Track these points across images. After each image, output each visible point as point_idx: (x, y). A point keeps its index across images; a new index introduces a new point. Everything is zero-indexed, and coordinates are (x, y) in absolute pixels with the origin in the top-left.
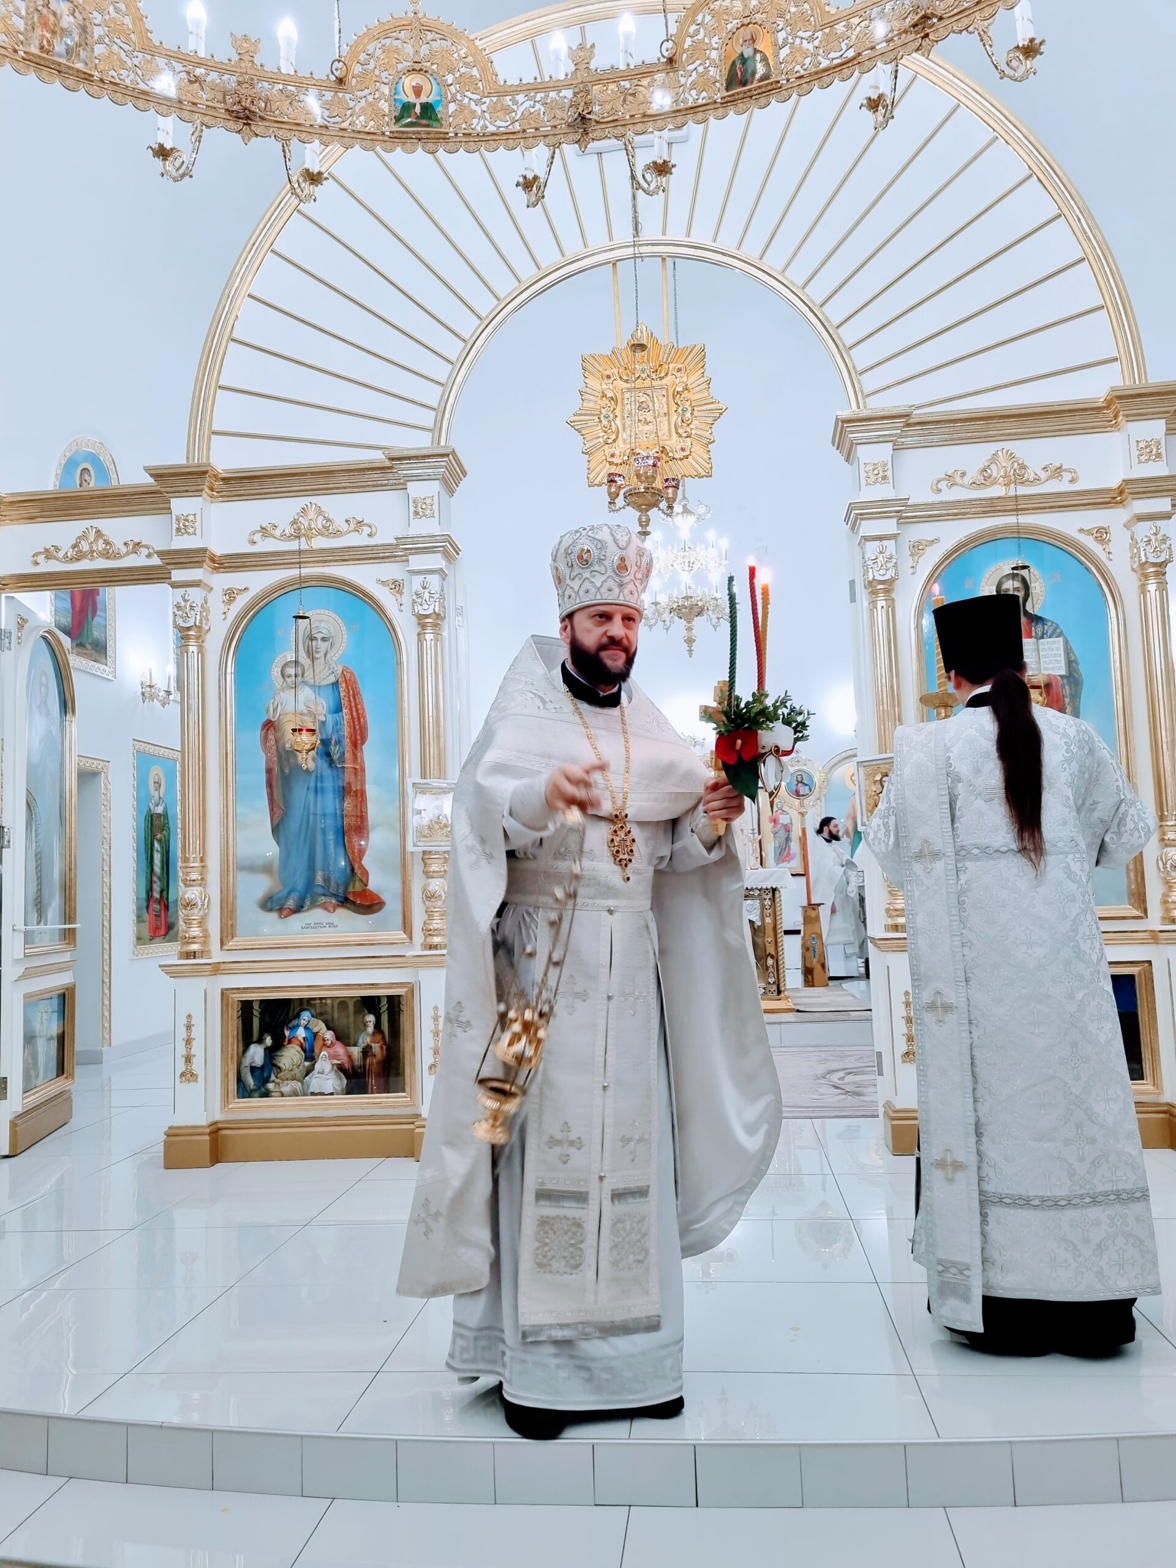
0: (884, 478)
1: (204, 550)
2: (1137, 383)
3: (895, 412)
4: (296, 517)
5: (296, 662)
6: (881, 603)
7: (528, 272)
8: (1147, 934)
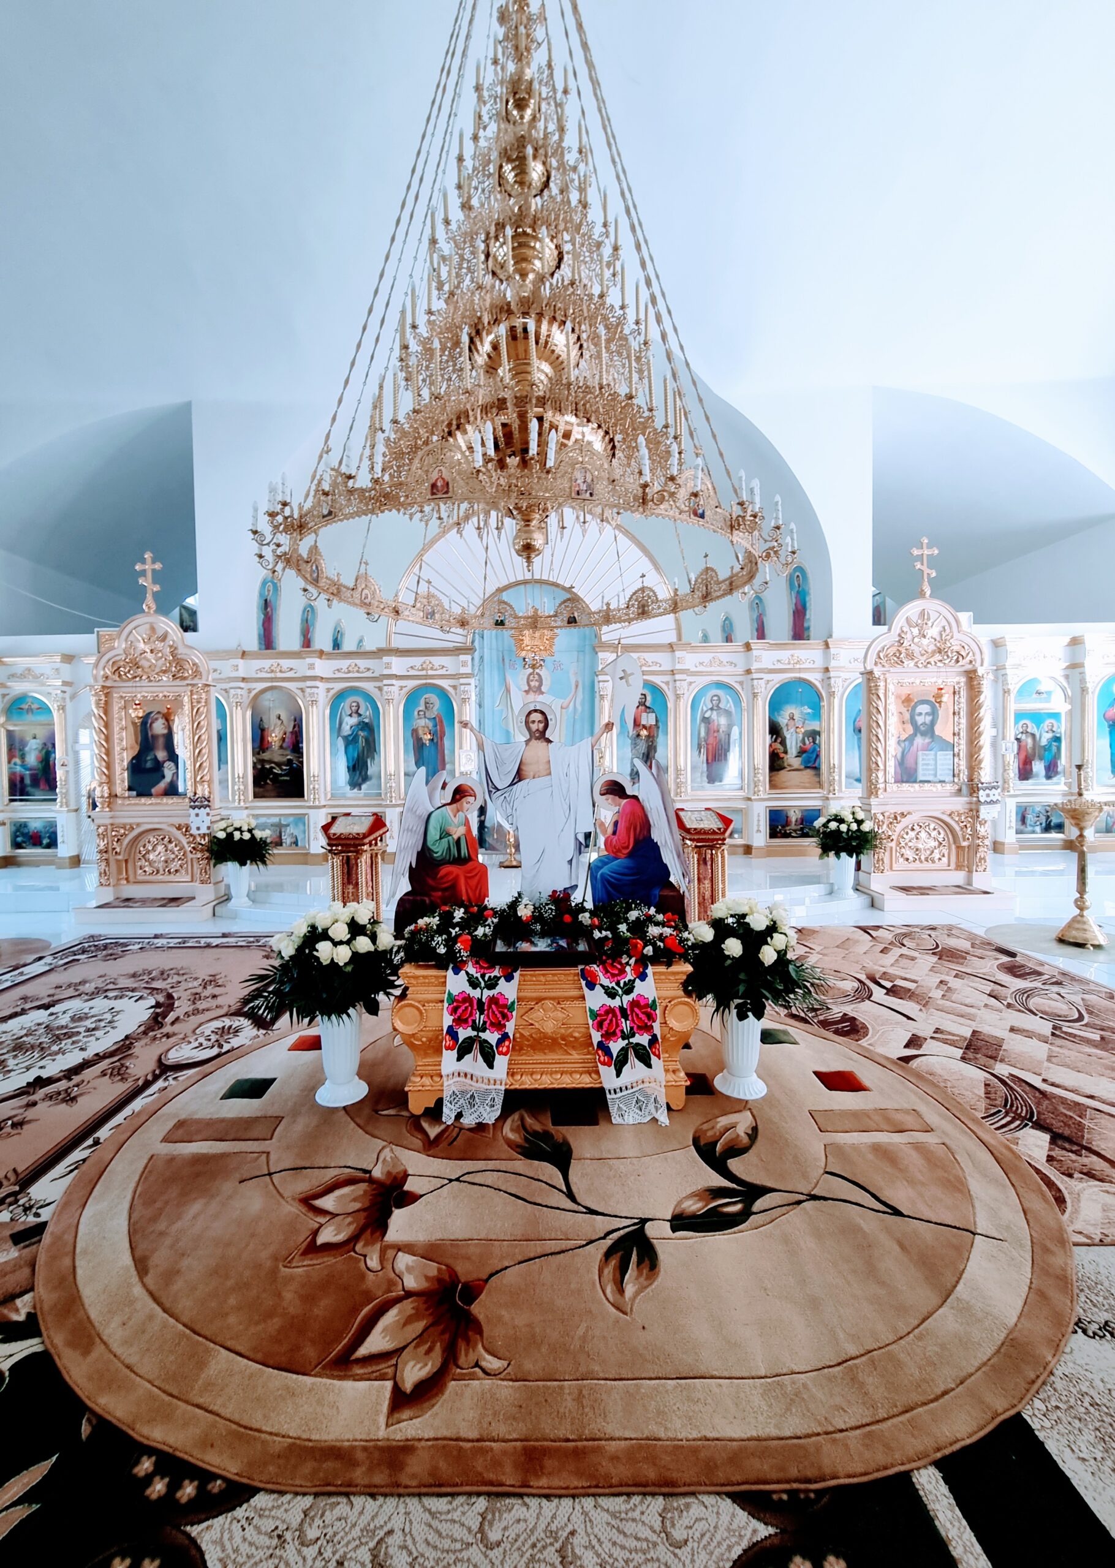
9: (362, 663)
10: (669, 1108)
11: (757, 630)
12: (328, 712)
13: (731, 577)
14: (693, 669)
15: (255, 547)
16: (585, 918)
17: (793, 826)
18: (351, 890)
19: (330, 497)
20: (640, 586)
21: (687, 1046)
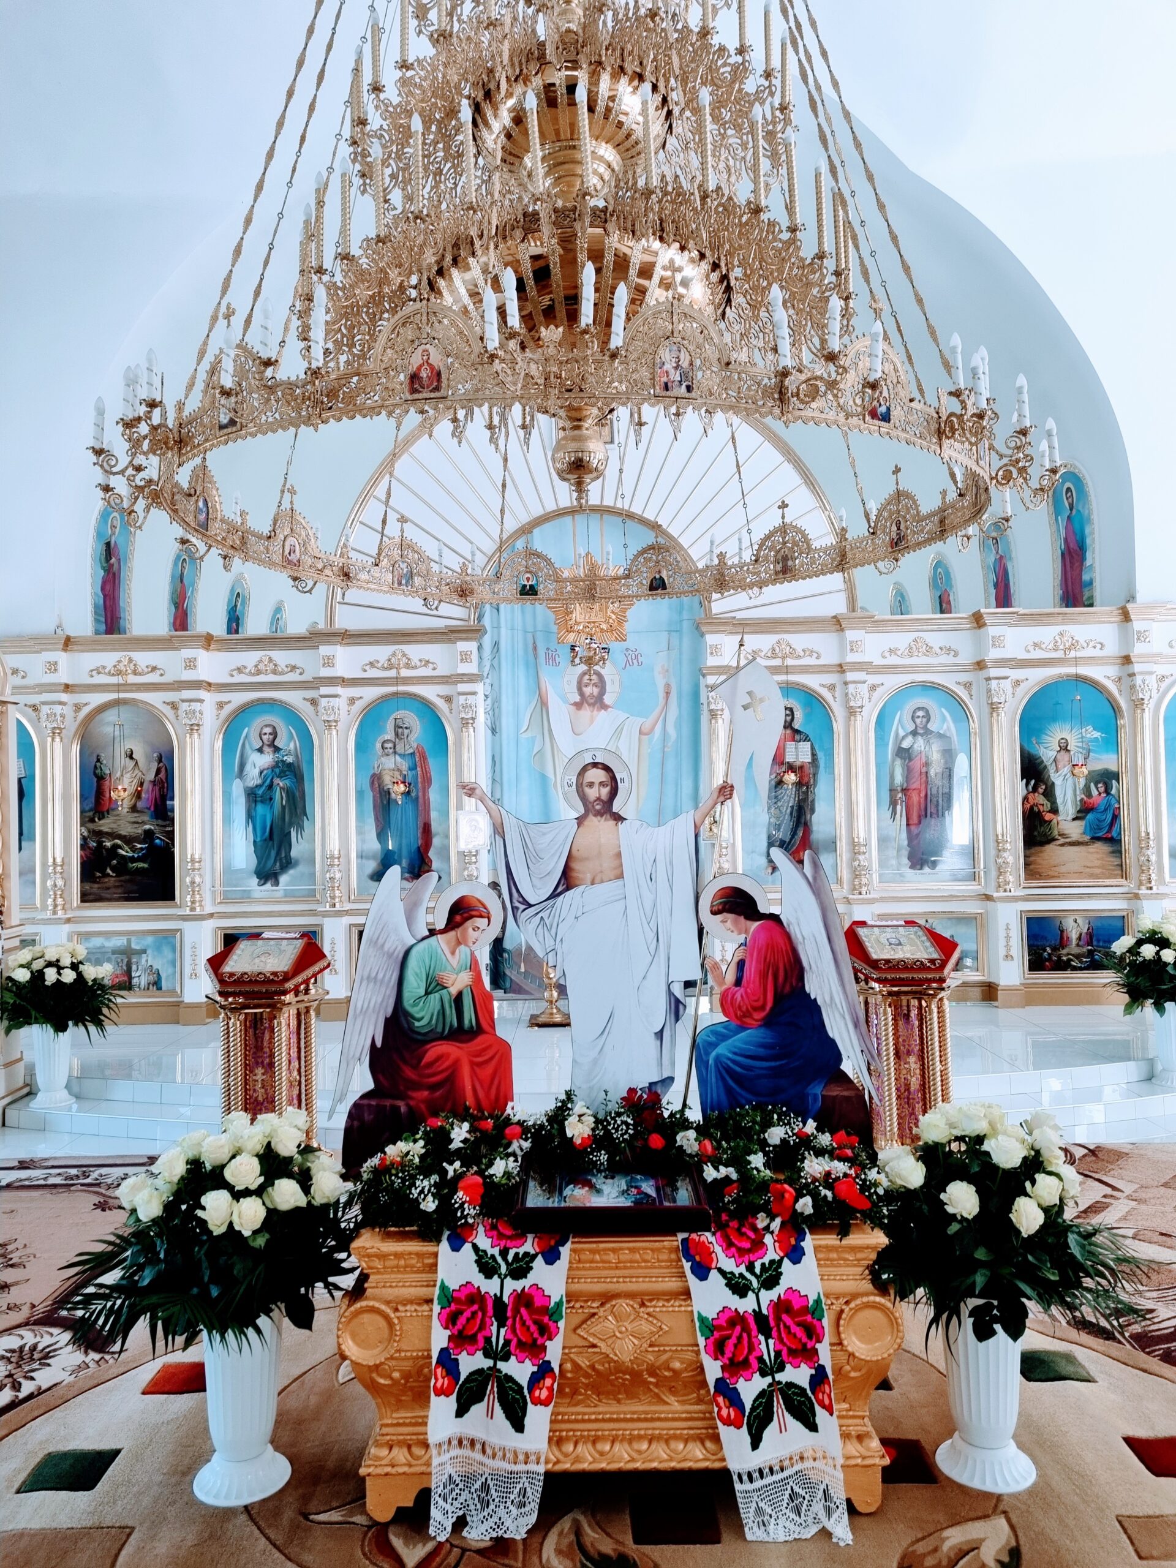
3: (727, 619)
4: (390, 657)
5: (390, 740)
8: (845, 899)
9: (282, 657)
10: (852, 1510)
11: (996, 585)
12: (219, 744)
13: (942, 510)
14: (878, 661)
15: (99, 476)
16: (688, 1140)
17: (1073, 948)
18: (259, 1077)
19: (233, 399)
20: (778, 522)
21: (885, 1385)
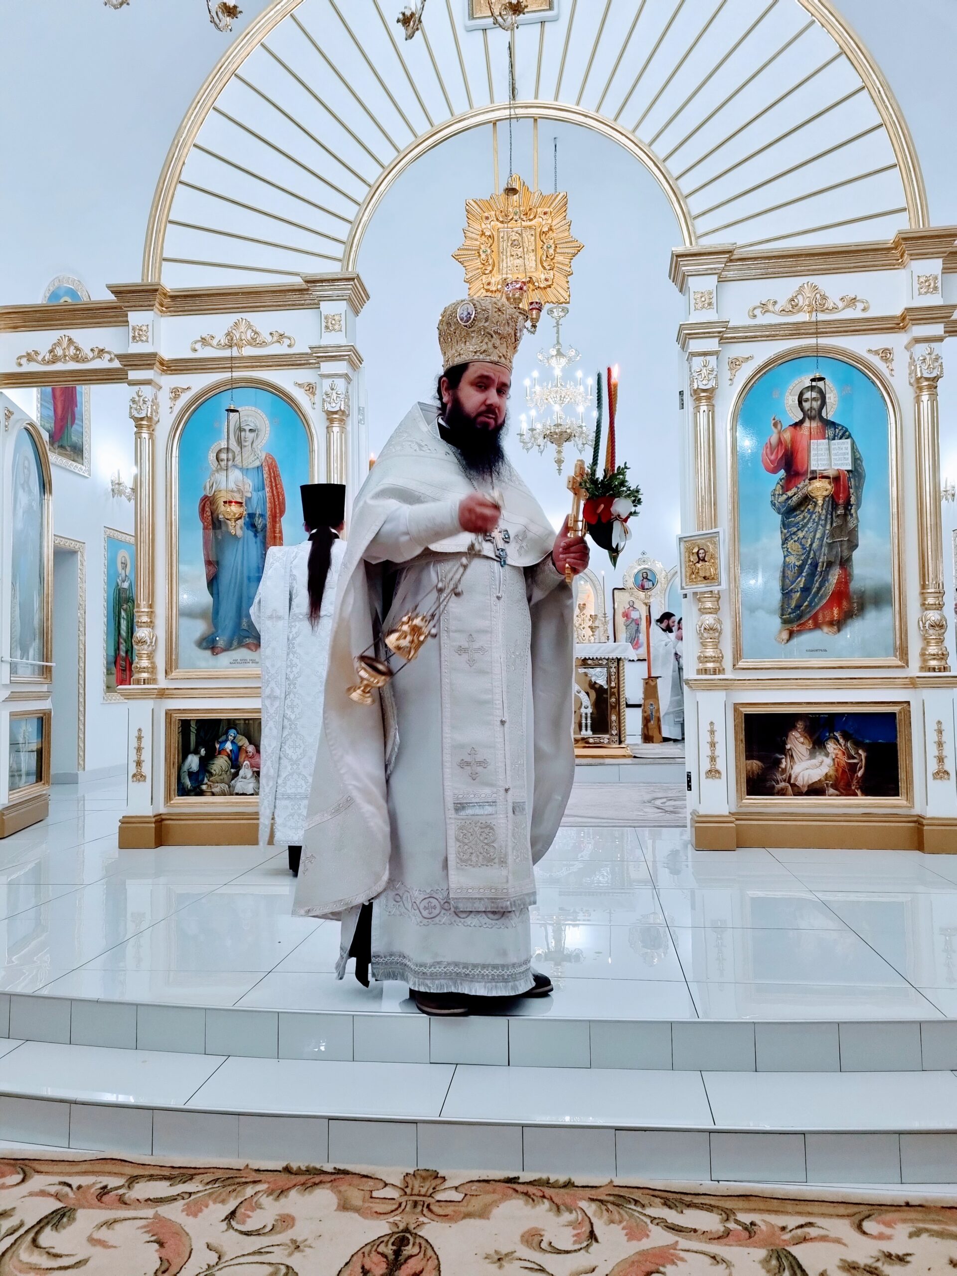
0: (710, 304)
1: (154, 355)
2: (921, 226)
3: (720, 249)
4: (230, 330)
5: (228, 449)
6: (704, 408)
7: (423, 128)
8: (907, 680)
